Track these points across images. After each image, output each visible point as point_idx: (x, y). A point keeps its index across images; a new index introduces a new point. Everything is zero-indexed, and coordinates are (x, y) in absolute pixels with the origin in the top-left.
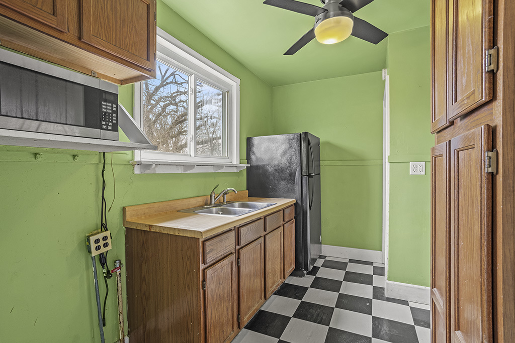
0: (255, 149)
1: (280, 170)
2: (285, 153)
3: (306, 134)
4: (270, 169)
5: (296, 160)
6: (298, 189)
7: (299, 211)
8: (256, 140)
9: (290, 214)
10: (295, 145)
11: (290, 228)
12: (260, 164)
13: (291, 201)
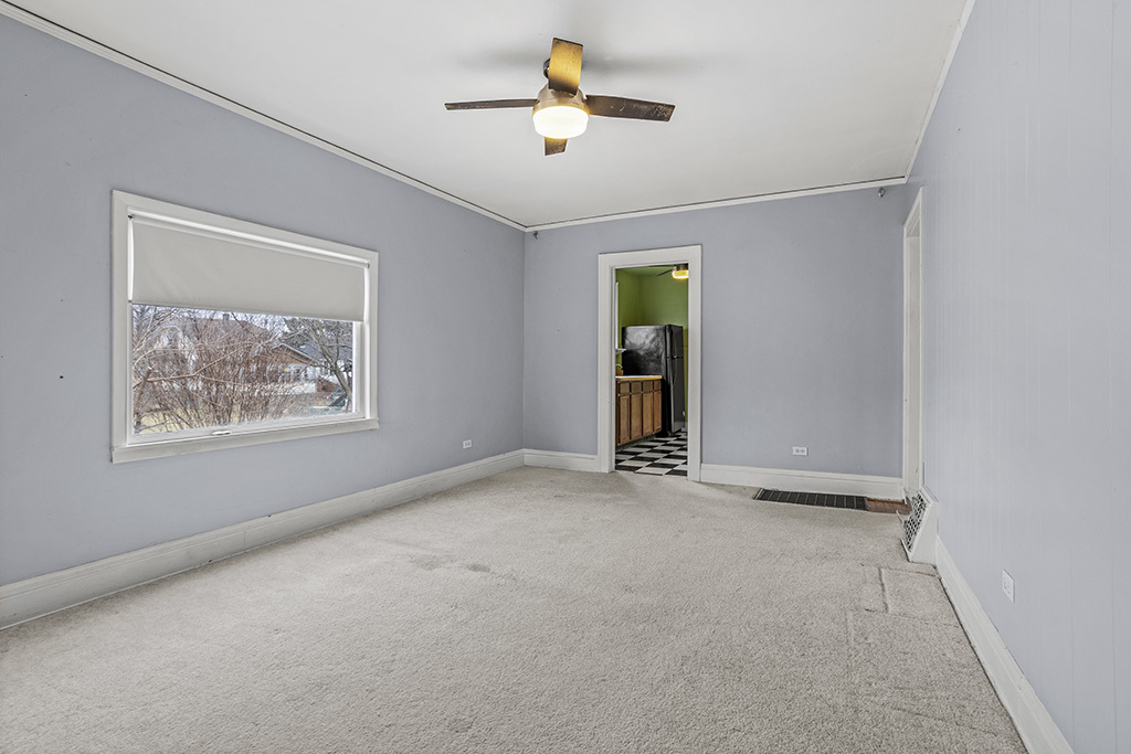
0: (628, 336)
1: (649, 353)
2: (654, 340)
3: (670, 326)
4: (642, 353)
5: (662, 346)
6: (663, 367)
7: (664, 384)
8: (630, 330)
9: (658, 386)
10: (662, 334)
11: (658, 396)
12: (634, 348)
13: (660, 377)
